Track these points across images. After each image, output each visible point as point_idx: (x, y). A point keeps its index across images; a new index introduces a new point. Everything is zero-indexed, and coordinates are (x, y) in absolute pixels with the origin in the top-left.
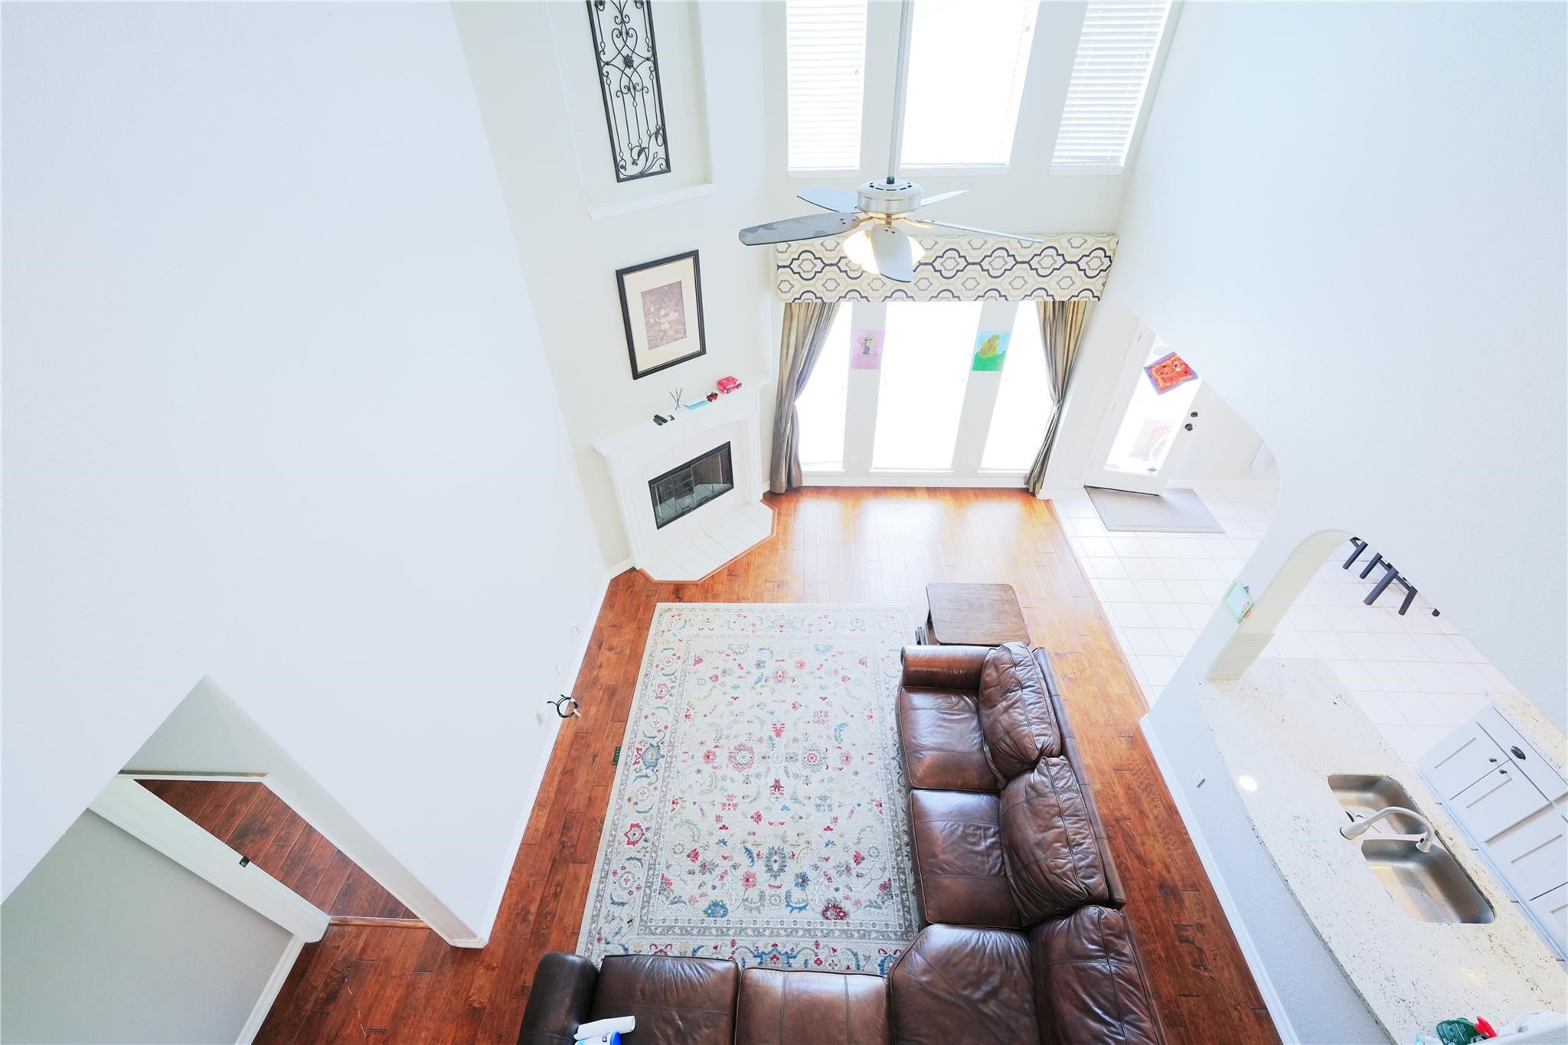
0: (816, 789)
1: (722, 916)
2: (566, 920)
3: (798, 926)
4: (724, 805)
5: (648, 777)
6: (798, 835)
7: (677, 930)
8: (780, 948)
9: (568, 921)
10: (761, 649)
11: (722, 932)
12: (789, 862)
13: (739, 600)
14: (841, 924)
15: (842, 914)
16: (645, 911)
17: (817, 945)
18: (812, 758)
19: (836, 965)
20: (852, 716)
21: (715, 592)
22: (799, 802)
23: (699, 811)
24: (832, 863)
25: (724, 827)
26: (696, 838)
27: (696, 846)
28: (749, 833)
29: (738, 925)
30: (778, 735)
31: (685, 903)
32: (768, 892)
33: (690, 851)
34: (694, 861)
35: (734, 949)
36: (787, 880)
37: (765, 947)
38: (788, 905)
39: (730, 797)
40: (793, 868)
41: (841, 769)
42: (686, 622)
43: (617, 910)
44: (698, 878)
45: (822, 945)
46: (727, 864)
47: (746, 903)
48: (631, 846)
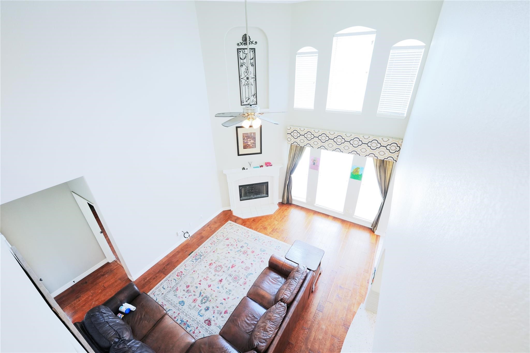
0: (230, 287)
1: (182, 306)
2: (151, 285)
3: (197, 320)
4: (205, 278)
5: (193, 262)
6: (216, 296)
7: (170, 302)
8: (188, 322)
9: (152, 286)
10: (245, 243)
11: (179, 309)
12: (208, 302)
13: (250, 228)
14: (207, 327)
15: (209, 324)
16: (167, 293)
17: (197, 328)
18: (236, 278)
19: (197, 336)
20: (256, 273)
21: (246, 223)
22: (223, 288)
23: (198, 276)
24: (218, 309)
25: (200, 284)
26: (192, 283)
27: (190, 285)
28: (205, 289)
29: (183, 310)
30: (232, 268)
31: (177, 297)
32: (197, 306)
33: (188, 285)
34: (187, 288)
35: (178, 315)
36: (204, 306)
37: (185, 320)
38: (198, 313)
39: (208, 277)
40: (207, 304)
41: (241, 285)
42: (232, 228)
43: (162, 289)
44: (185, 293)
45: (198, 328)
46: (194, 293)
47: (190, 306)
48: (177, 276)
